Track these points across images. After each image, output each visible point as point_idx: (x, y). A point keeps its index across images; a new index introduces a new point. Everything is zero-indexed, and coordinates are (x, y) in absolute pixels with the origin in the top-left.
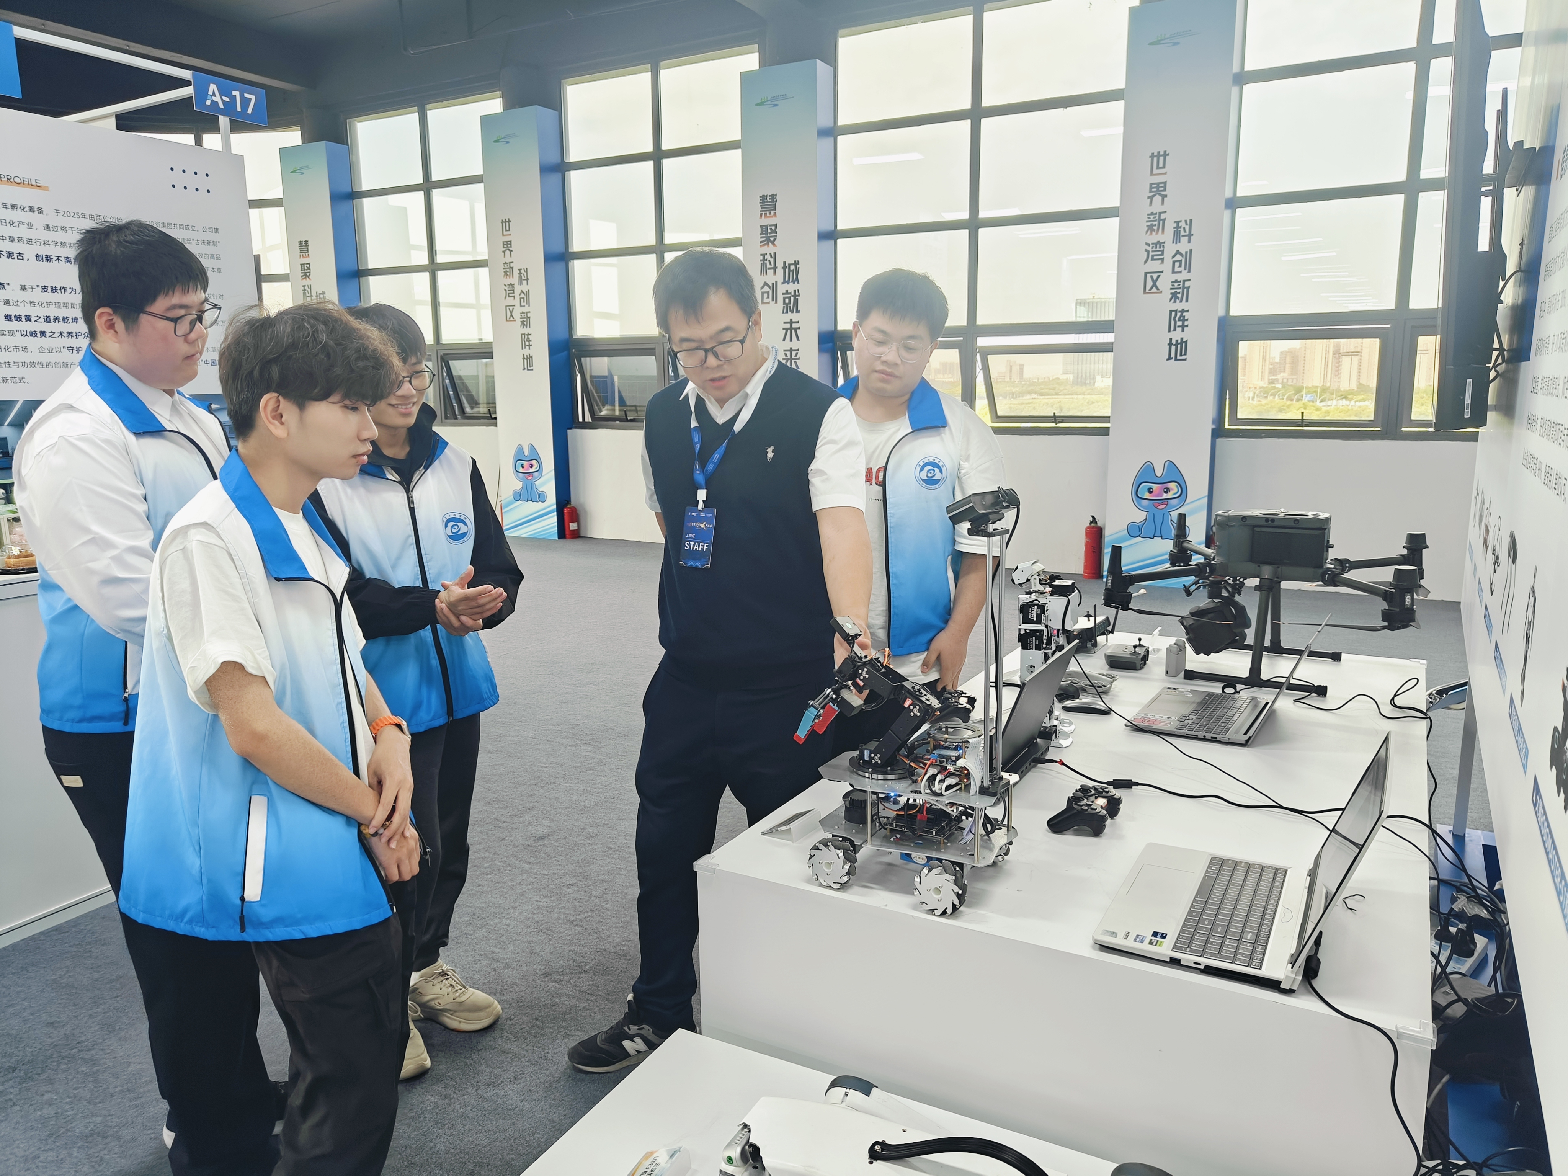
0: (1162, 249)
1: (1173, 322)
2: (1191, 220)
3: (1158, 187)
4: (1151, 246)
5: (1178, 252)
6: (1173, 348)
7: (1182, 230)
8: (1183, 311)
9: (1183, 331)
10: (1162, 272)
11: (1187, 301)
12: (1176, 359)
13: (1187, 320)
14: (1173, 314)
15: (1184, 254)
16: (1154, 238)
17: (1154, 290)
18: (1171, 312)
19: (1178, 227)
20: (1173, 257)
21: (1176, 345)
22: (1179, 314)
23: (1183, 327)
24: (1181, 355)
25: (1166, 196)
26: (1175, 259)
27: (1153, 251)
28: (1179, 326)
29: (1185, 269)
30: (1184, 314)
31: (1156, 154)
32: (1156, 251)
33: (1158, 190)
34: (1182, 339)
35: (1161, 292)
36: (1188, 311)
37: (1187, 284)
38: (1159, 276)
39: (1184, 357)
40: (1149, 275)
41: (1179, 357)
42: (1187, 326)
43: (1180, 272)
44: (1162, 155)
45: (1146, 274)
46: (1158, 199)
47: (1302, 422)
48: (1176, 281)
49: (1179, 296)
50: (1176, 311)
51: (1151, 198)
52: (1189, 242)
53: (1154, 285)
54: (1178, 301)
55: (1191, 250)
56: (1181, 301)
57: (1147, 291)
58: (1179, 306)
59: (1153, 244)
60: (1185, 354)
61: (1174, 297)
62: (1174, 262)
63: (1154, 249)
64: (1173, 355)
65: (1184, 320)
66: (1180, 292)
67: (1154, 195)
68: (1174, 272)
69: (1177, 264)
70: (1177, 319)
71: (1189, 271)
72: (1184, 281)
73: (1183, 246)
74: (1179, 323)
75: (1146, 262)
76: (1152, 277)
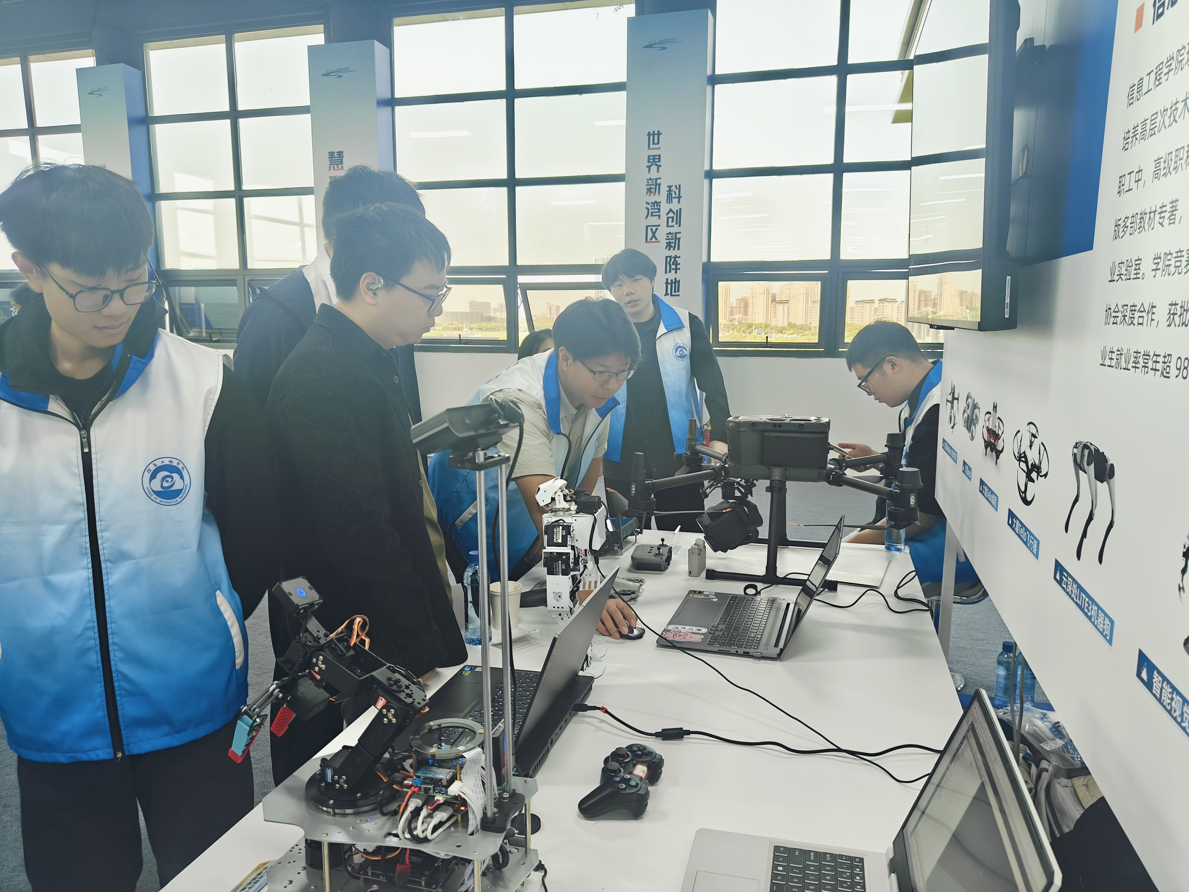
0: (659, 207)
1: (668, 266)
2: (680, 186)
3: (654, 159)
4: (650, 205)
5: (671, 210)
6: (669, 286)
7: (673, 193)
8: (676, 257)
9: (676, 272)
10: (659, 226)
11: (678, 249)
12: (672, 295)
13: (679, 264)
14: (668, 259)
15: (675, 212)
16: (652, 199)
17: (654, 240)
18: (667, 257)
19: (670, 191)
20: (667, 214)
21: (671, 284)
22: (673, 259)
23: (676, 270)
24: (675, 292)
25: (660, 166)
26: (669, 216)
27: (652, 209)
28: (673, 269)
29: (677, 224)
30: (677, 259)
31: (652, 133)
32: (654, 209)
33: (654, 161)
34: (676, 279)
35: (659, 242)
36: (679, 257)
37: (678, 236)
38: (657, 229)
39: (677, 293)
40: (649, 228)
41: (673, 294)
42: (679, 269)
43: (673, 226)
44: (656, 134)
45: (647, 227)
46: (654, 168)
47: (767, 344)
48: (670, 233)
49: (673, 245)
50: (670, 257)
51: (649, 167)
52: (679, 202)
53: (654, 236)
54: (672, 249)
55: (680, 209)
56: (674, 249)
57: (648, 240)
58: (672, 253)
59: (651, 203)
60: (678, 291)
61: (669, 246)
62: (668, 218)
63: (653, 207)
64: (669, 292)
65: (677, 264)
66: (673, 242)
67: (652, 165)
68: (668, 226)
69: (670, 220)
70: (671, 263)
71: (680, 226)
72: (676, 233)
73: (675, 206)
74: (673, 267)
75: (647, 217)
76: (651, 229)
